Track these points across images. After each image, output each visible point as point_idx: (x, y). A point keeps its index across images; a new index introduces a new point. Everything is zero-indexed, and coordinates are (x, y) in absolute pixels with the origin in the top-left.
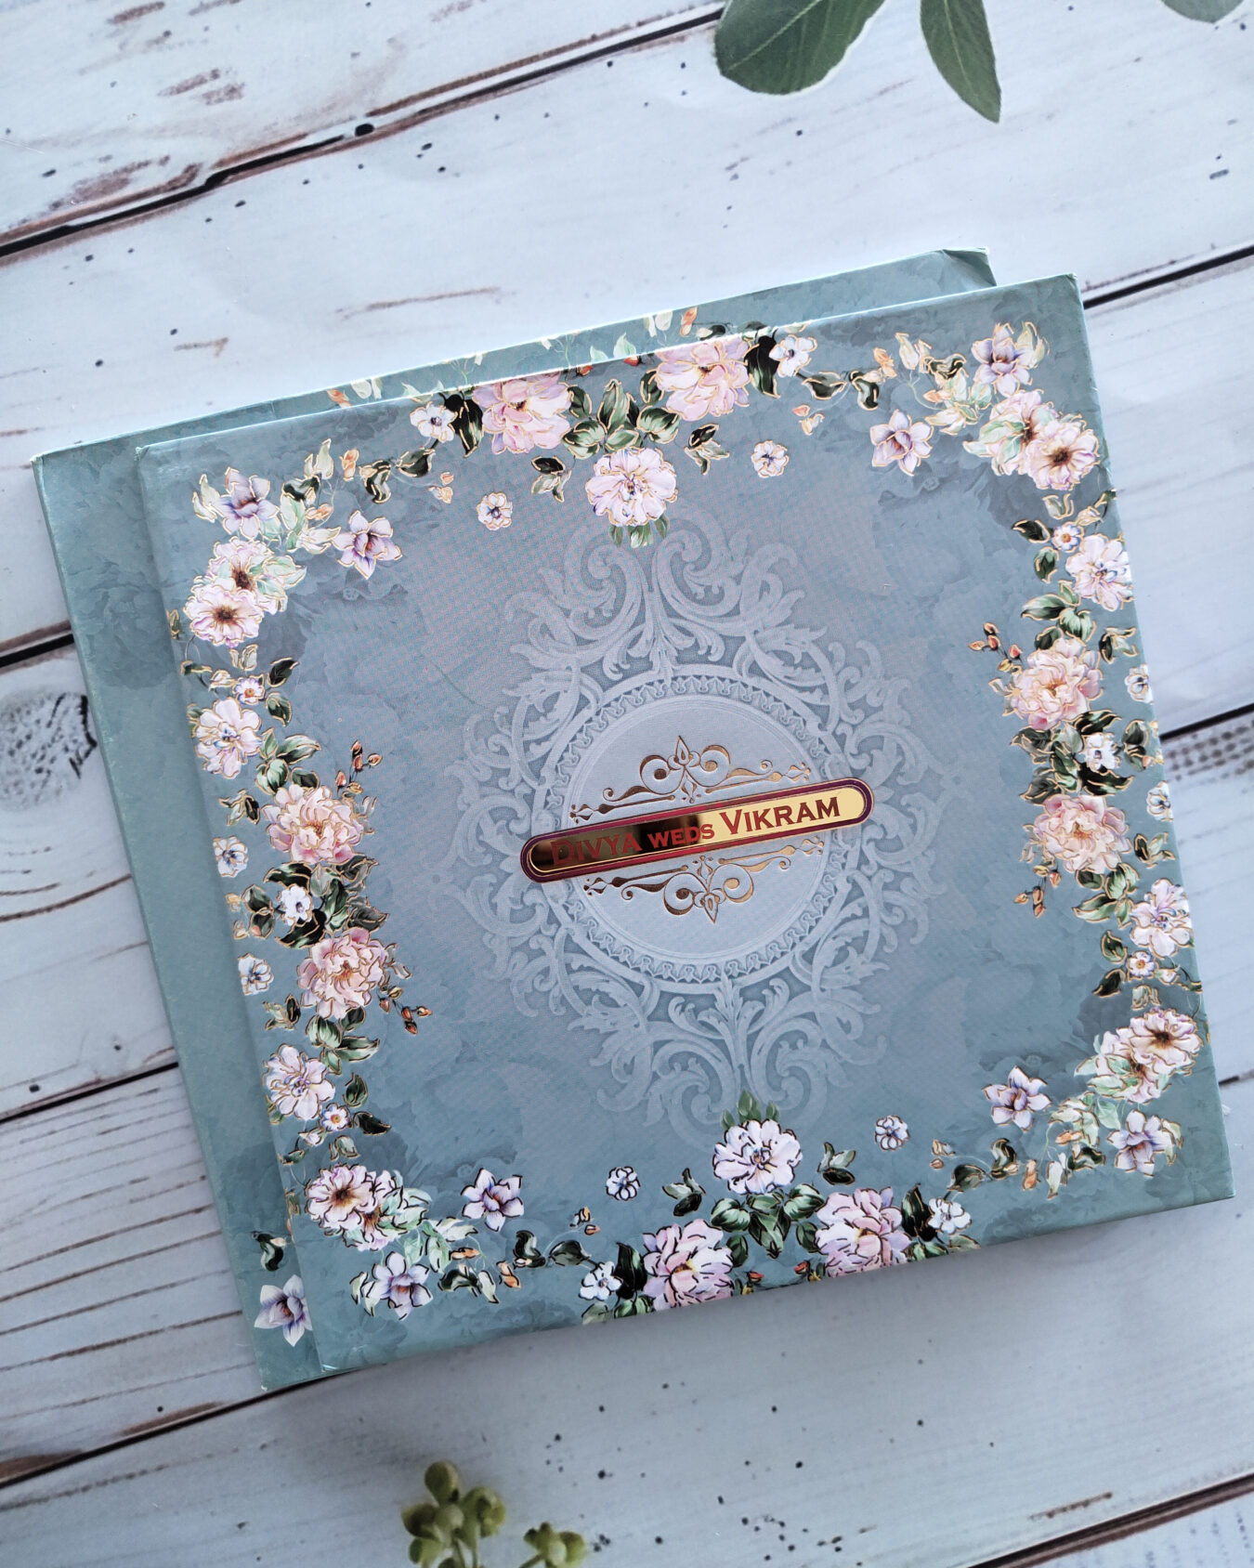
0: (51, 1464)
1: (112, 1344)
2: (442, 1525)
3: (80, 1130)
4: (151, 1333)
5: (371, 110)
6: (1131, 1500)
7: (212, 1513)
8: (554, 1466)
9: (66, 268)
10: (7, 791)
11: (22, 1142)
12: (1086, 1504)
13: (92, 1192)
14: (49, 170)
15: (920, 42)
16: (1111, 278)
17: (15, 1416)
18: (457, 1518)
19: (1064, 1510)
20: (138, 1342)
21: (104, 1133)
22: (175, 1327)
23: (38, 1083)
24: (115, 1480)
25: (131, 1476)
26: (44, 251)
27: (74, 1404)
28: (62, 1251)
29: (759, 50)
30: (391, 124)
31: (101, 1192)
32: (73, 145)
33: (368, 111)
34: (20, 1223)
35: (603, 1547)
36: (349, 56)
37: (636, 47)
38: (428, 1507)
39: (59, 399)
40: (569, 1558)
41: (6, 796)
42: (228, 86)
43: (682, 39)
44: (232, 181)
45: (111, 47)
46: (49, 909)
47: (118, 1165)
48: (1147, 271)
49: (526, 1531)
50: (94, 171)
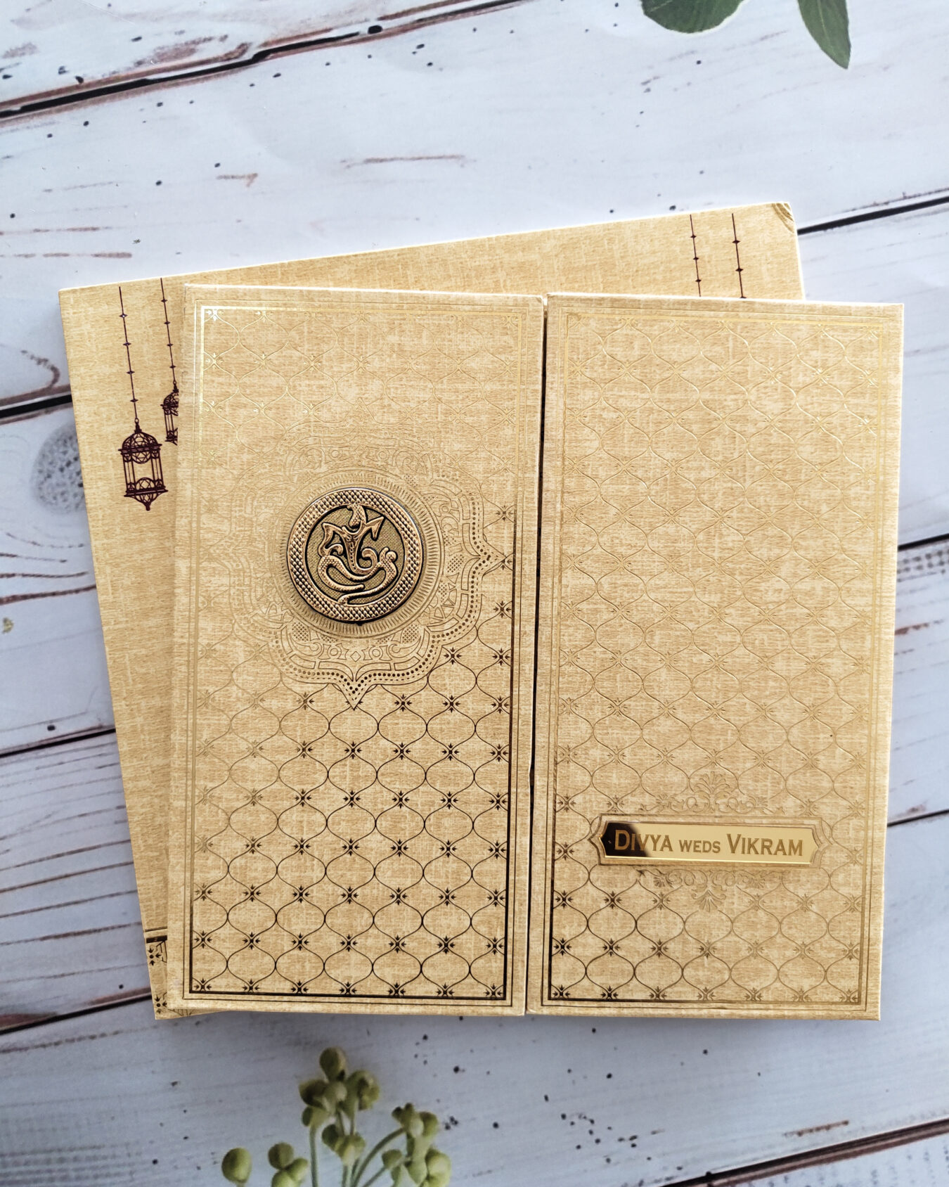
0: (33, 1021)
1: (89, 932)
2: (330, 1098)
3: (83, 764)
4: (120, 927)
5: (382, 16)
6: (863, 1128)
7: (153, 1072)
8: (421, 1060)
9: (142, 110)
10: (55, 498)
11: (38, 768)
12: (828, 1128)
13: (87, 812)
14: (136, 37)
15: (794, 5)
16: (922, 192)
17: (8, 982)
18: (341, 1093)
19: (811, 1131)
20: (111, 932)
21: (100, 767)
23: (54, 724)
24: (80, 1039)
25: (93, 1037)
26: (126, 97)
27: (55, 977)
28: (58, 856)
30: (397, 27)
31: (94, 813)
32: (156, 20)
33: (379, 16)
34: (29, 831)
35: (452, 1126)
38: (321, 1082)
39: (126, 207)
40: (425, 1133)
41: (54, 502)
44: (273, 58)
46: (77, 591)
47: (109, 793)
49: (393, 1108)
50: (170, 41)
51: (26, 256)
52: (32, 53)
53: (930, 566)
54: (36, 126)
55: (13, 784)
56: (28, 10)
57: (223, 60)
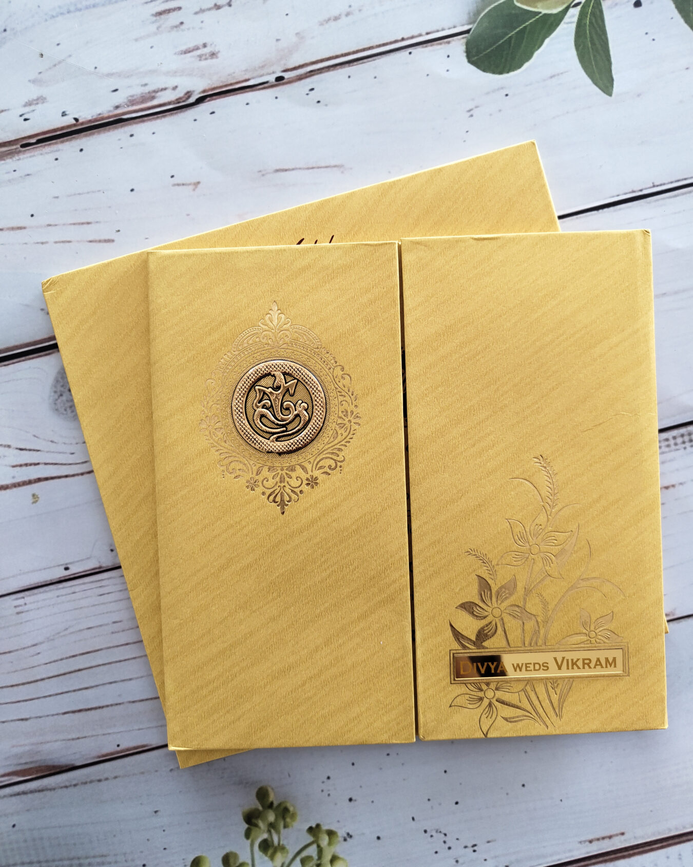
0: (58, 770)
1: (95, 708)
2: (263, 821)
3: (89, 593)
4: (117, 704)
5: (284, 69)
6: (635, 837)
7: (141, 804)
8: (326, 793)
9: (119, 140)
10: (65, 410)
11: (58, 597)
12: (610, 837)
13: (92, 626)
14: (114, 89)
15: (573, 53)
16: (666, 182)
17: (42, 743)
18: (271, 817)
19: (598, 839)
20: (110, 709)
21: (101, 595)
22: (130, 702)
23: (69, 566)
24: (91, 782)
25: (100, 781)
26: (109, 131)
27: (73, 739)
28: (74, 656)
29: (488, 51)
30: (295, 77)
31: (97, 627)
32: (128, 77)
33: (283, 69)
34: (53, 640)
35: (348, 839)
36: (275, 40)
37: (425, 45)
38: (257, 810)
39: (110, 207)
40: (330, 844)
41: (65, 412)
42: (211, 52)
43: (449, 43)
44: (209, 101)
45: (153, 28)
46: (82, 474)
47: (107, 613)
48: (685, 179)
49: (307, 827)
50: (138, 91)
51: (42, 243)
52: (43, 103)
53: (676, 444)
54: (46, 153)
55: (42, 607)
56: (40, 73)
57: (174, 104)
